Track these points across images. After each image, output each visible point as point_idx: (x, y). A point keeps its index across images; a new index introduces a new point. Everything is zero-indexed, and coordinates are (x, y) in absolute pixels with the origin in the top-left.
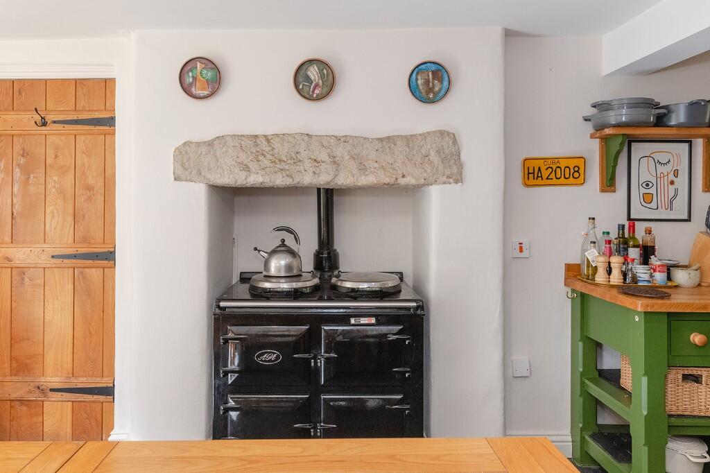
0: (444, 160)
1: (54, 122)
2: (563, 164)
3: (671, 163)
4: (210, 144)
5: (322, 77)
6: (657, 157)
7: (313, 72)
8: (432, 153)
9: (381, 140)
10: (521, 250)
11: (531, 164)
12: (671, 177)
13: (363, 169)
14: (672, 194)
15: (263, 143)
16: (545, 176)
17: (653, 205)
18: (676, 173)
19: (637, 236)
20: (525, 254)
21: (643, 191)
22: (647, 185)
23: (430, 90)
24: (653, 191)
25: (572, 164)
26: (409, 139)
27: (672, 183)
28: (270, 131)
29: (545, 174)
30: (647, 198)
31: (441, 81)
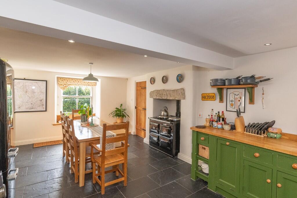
0: (182, 94)
1: (144, 88)
2: (210, 95)
3: (239, 95)
4: (153, 92)
5: (166, 79)
6: (235, 93)
7: (164, 78)
8: (180, 93)
9: (173, 90)
10: (200, 116)
11: (203, 95)
12: (239, 99)
13: (171, 96)
14: (239, 104)
15: (159, 91)
16: (206, 98)
17: (234, 107)
18: (241, 98)
19: (220, 115)
20: (201, 117)
21: (231, 103)
22: (232, 101)
23: (180, 80)
24: (233, 103)
25: (212, 95)
26: (177, 90)
27: (239, 101)
28: (159, 89)
29: (206, 97)
30: (232, 105)
31: (182, 78)
